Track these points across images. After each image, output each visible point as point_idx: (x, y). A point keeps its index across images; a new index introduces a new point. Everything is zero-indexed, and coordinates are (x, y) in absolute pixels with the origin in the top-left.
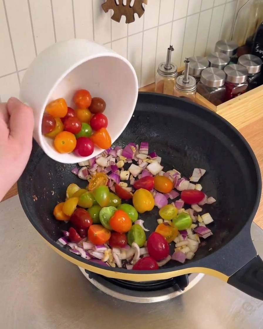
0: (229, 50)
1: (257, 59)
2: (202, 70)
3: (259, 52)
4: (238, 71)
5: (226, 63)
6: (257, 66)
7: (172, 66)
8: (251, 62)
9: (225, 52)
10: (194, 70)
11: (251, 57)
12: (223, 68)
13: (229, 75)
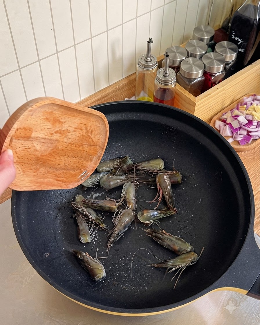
0: (206, 38)
1: (234, 46)
2: (181, 61)
3: (235, 39)
4: (216, 60)
5: (204, 52)
6: (234, 53)
7: (152, 58)
8: (228, 50)
9: (202, 40)
10: (174, 62)
11: (228, 45)
12: (201, 57)
13: (206, 65)
